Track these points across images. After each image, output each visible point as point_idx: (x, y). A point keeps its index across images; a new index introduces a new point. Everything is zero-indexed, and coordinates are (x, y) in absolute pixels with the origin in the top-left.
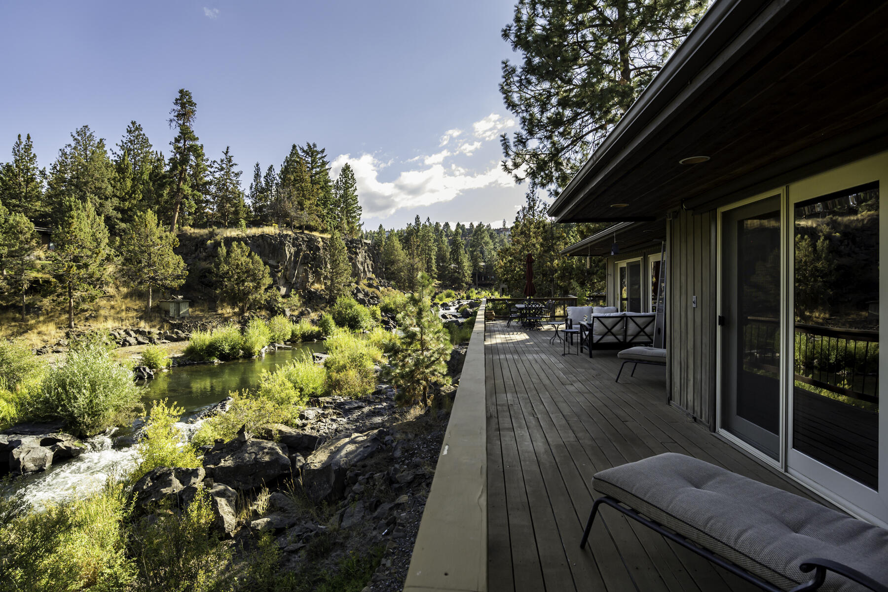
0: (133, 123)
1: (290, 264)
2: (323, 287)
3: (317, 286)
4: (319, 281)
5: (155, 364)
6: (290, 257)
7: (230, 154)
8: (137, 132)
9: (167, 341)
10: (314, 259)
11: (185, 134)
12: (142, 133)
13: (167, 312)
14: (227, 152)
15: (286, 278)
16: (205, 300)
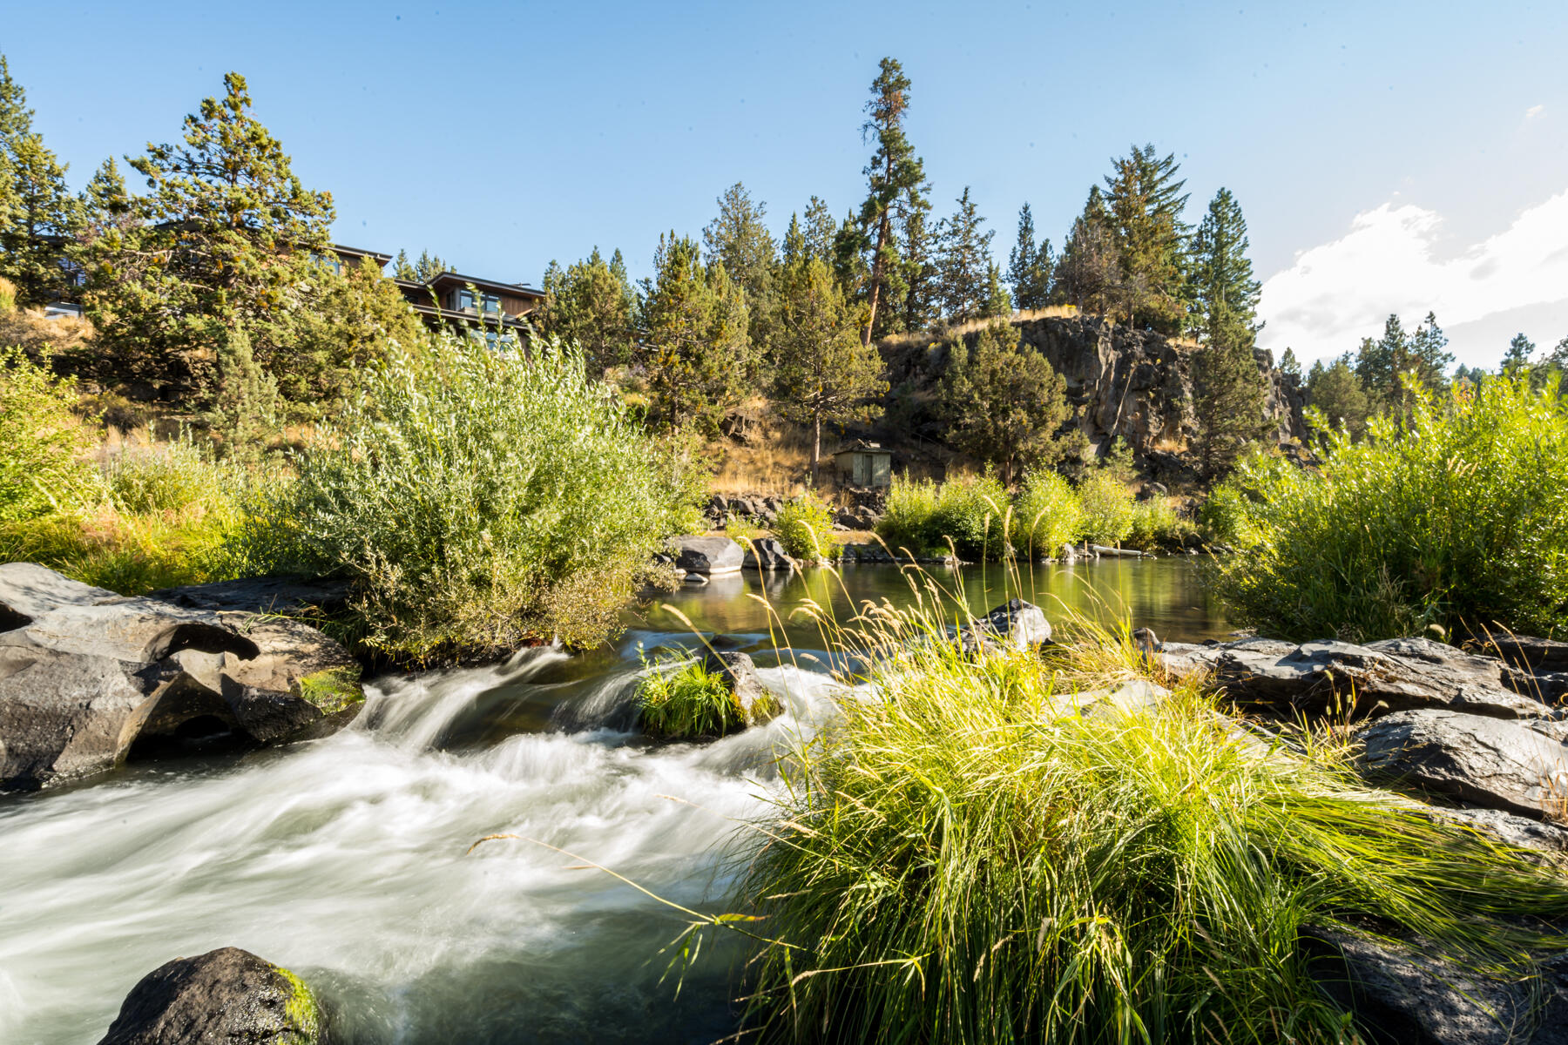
0: (814, 200)
1: (1106, 388)
2: (1184, 448)
3: (1166, 445)
4: (1171, 432)
5: (801, 544)
6: (1108, 373)
7: (971, 200)
8: (819, 214)
9: (843, 527)
10: (1162, 381)
11: (891, 144)
12: (826, 213)
13: (848, 475)
14: (965, 198)
15: (1095, 422)
16: (923, 462)
